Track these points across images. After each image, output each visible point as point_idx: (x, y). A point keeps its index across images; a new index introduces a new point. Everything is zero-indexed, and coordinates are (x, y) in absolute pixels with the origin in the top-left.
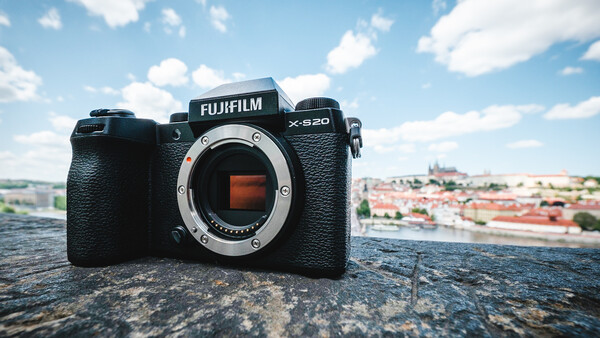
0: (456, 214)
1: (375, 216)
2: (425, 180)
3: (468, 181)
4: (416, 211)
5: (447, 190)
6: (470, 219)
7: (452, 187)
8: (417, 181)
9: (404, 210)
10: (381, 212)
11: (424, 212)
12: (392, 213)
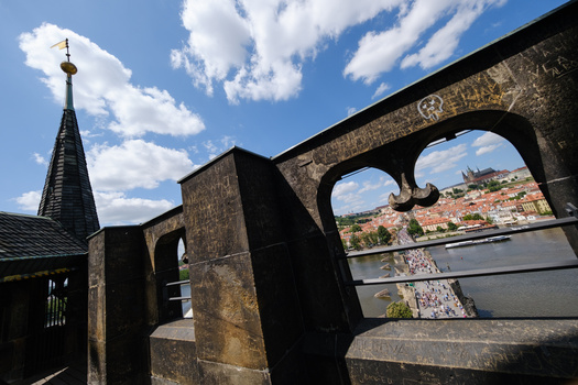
0: (513, 211)
1: (428, 232)
2: (465, 188)
3: (512, 176)
4: (468, 218)
5: (492, 191)
6: (531, 213)
7: (497, 187)
8: (456, 191)
9: (455, 221)
10: (433, 228)
11: (477, 217)
12: (445, 226)
